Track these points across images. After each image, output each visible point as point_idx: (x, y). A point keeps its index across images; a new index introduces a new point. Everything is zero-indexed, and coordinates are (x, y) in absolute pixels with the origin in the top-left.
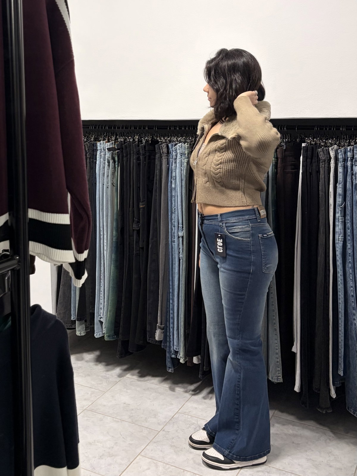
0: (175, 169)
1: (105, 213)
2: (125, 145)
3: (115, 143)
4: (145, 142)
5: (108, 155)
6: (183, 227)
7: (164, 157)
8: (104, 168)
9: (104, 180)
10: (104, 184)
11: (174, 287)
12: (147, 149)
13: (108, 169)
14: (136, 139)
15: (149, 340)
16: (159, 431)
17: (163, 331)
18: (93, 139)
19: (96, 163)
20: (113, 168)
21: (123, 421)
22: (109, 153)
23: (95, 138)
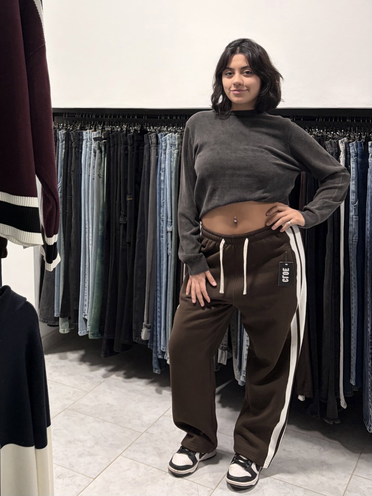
0: (164, 160)
1: (91, 206)
2: (112, 135)
3: (102, 132)
4: (134, 131)
5: (94, 145)
6: (172, 222)
7: (152, 148)
8: (90, 158)
9: (90, 171)
10: (89, 176)
11: (162, 284)
12: (135, 139)
13: (95, 160)
14: (123, 128)
15: (135, 339)
16: (143, 432)
17: (150, 330)
18: (79, 128)
19: (81, 153)
20: (99, 159)
21: (106, 421)
22: (96, 143)
23: (81, 126)
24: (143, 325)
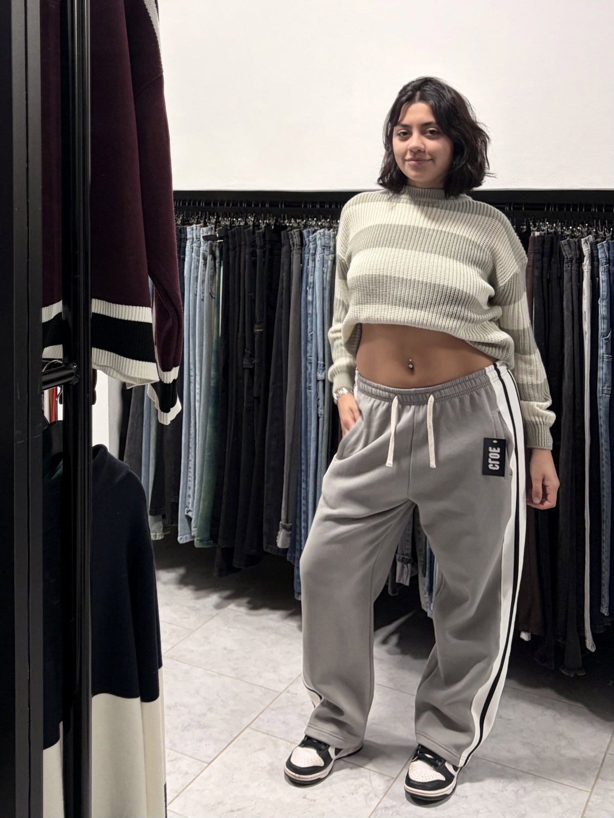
0: (313, 270)
1: (199, 341)
2: (232, 232)
3: (215, 228)
4: (265, 227)
5: (204, 247)
6: (324, 366)
7: (294, 252)
8: (197, 268)
9: (197, 287)
10: (196, 295)
11: (309, 461)
12: (267, 238)
13: (204, 270)
14: (249, 221)
15: (267, 547)
16: (281, 691)
17: (290, 532)
18: (180, 222)
19: (184, 260)
20: (211, 269)
21: (223, 675)
22: (206, 244)
23: (184, 219)
24: (280, 525)
